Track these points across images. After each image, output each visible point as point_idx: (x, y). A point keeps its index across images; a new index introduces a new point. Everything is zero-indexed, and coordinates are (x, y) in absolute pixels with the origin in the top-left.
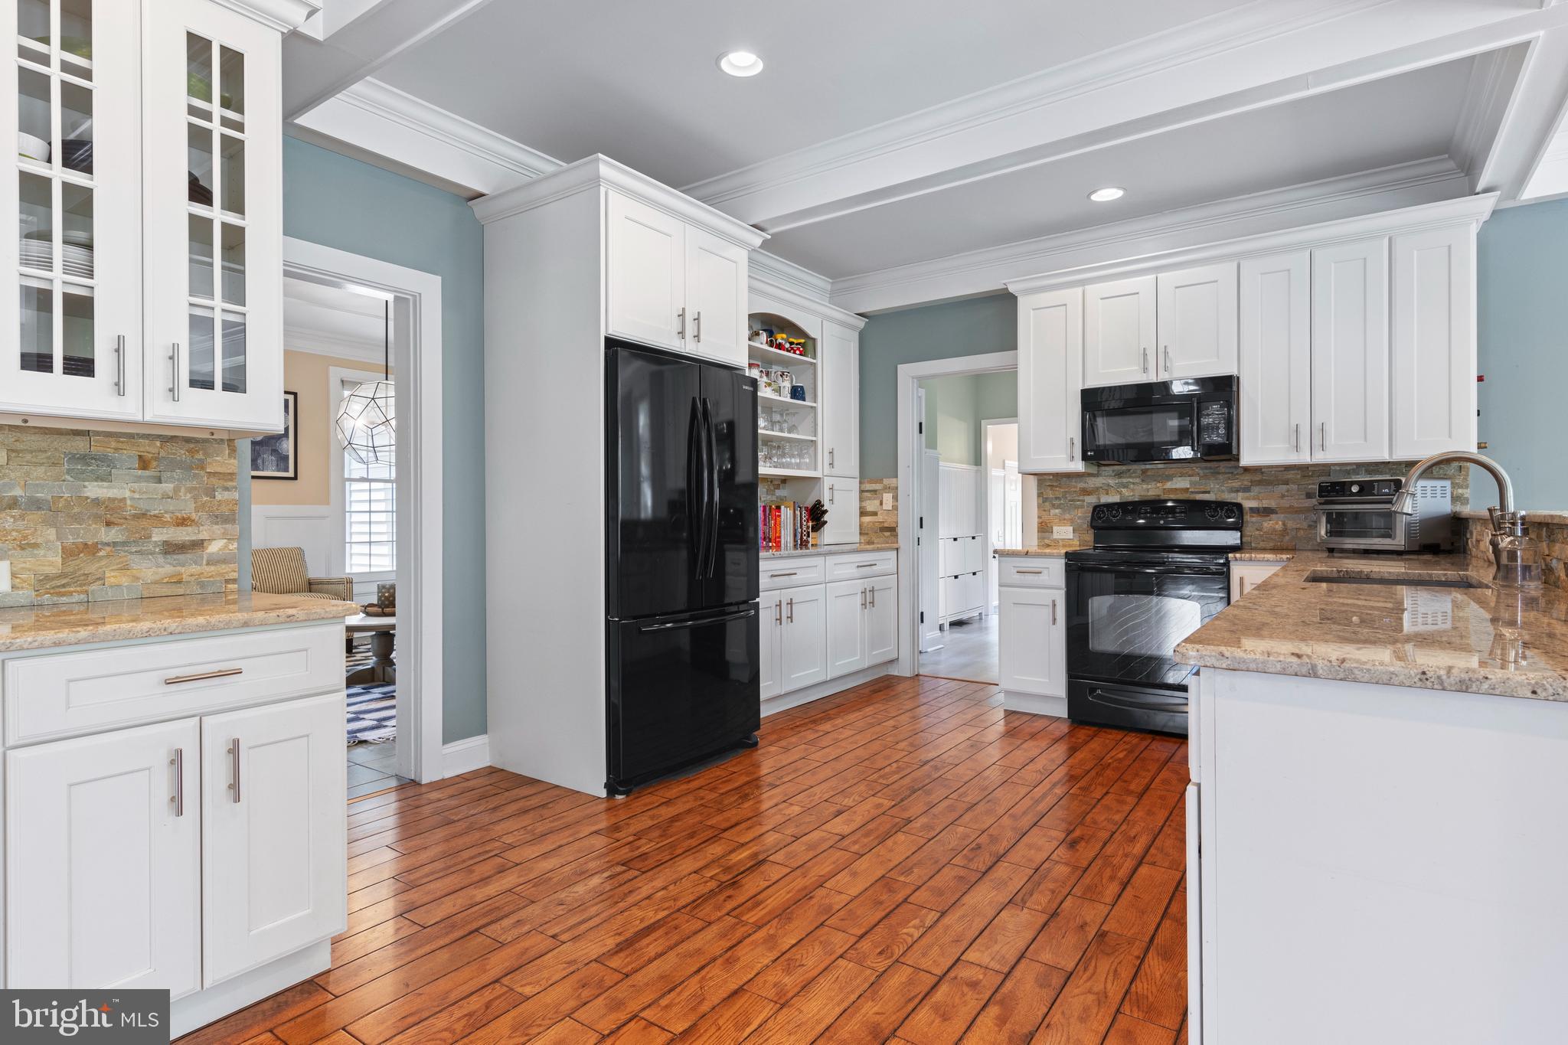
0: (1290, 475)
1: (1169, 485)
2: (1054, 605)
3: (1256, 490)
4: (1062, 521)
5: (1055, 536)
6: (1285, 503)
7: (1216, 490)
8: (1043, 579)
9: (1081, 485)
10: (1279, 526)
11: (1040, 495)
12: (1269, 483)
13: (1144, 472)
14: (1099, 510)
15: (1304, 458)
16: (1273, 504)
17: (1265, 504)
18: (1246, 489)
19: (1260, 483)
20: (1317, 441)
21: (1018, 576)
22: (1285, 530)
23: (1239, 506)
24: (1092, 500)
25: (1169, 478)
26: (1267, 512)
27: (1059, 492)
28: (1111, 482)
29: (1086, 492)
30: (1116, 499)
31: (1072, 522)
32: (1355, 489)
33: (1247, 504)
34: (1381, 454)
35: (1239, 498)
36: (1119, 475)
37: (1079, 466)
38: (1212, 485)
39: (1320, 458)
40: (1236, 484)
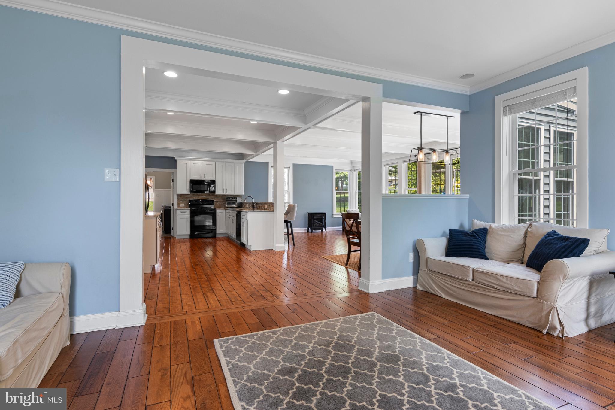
0: (220, 196)
1: (202, 197)
2: (188, 218)
3: (216, 198)
4: (182, 203)
5: (181, 206)
6: (220, 200)
7: (210, 198)
8: (186, 213)
9: (186, 196)
10: (219, 204)
11: (178, 198)
12: (218, 197)
13: (198, 194)
14: (190, 201)
15: (224, 194)
16: (218, 201)
17: (217, 200)
18: (214, 198)
19: (216, 197)
20: (226, 191)
21: (181, 213)
22: (220, 205)
23: (213, 201)
24: (188, 199)
25: (202, 196)
26: (217, 202)
27: (181, 198)
28: (192, 196)
29: (187, 198)
30: (193, 199)
31: (184, 203)
32: (231, 199)
33: (214, 200)
34: (232, 193)
35: (213, 199)
36: (193, 195)
37: (189, 193)
38: (209, 197)
39: (226, 194)
40: (212, 197)
